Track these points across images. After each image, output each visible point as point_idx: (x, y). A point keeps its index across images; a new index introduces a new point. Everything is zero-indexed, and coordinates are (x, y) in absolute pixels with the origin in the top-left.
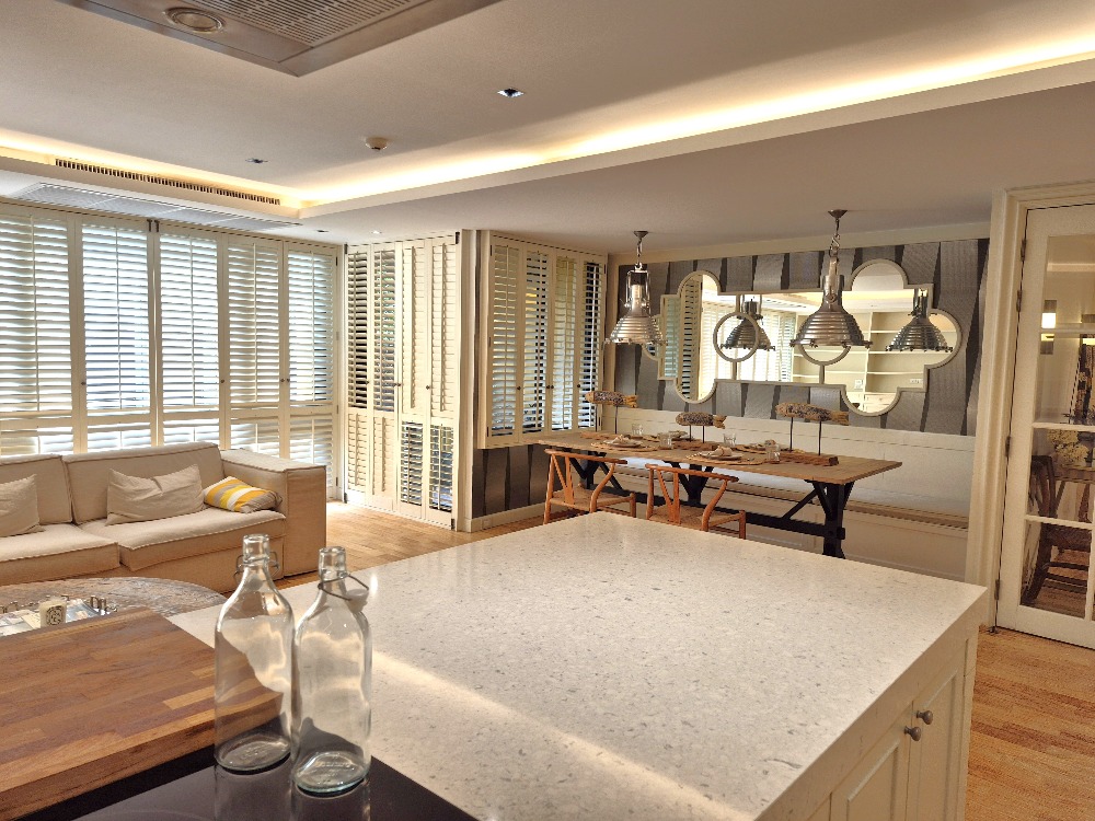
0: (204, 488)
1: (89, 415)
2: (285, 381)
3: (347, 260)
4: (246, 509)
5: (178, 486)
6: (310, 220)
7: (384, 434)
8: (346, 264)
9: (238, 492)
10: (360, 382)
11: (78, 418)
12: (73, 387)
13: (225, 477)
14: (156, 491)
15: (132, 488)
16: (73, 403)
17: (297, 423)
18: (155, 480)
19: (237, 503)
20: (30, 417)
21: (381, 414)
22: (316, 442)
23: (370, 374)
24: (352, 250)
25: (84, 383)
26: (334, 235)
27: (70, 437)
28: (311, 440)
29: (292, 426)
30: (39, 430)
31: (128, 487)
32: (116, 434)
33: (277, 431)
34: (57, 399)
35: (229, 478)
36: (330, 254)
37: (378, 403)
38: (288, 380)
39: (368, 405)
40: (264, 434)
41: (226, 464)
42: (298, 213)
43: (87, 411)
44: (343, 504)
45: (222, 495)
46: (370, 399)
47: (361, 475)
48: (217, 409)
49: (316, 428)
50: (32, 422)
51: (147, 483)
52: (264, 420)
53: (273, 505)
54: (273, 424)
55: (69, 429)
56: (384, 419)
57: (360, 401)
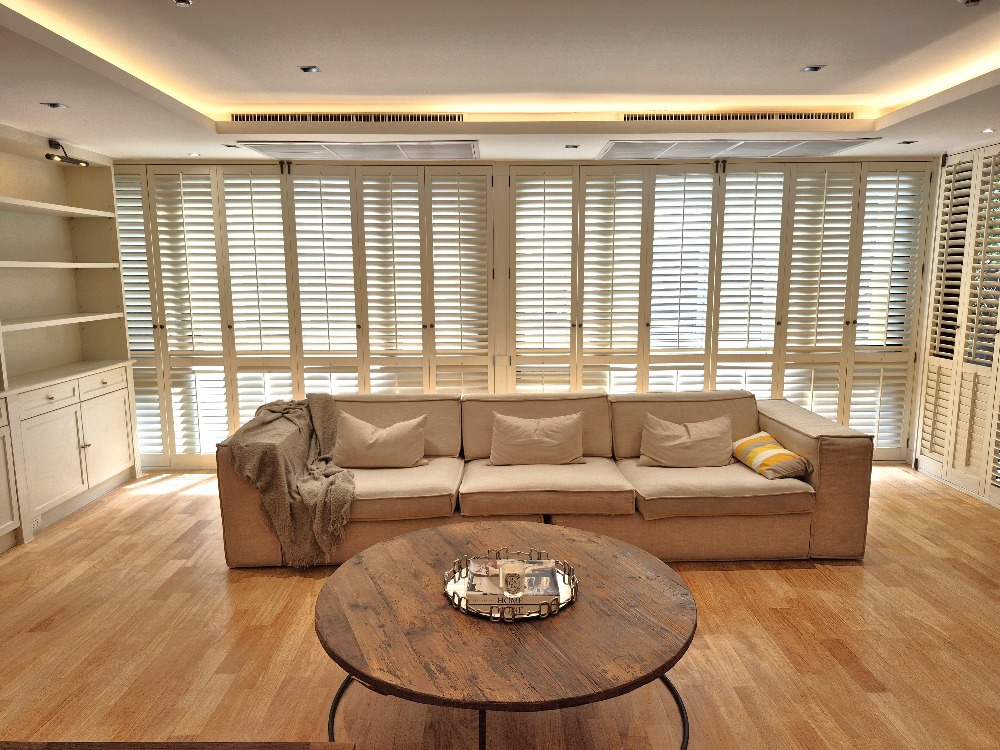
0: (734, 440)
1: (651, 354)
2: (851, 323)
3: (944, 174)
4: (770, 474)
5: (706, 436)
6: (891, 130)
7: (975, 393)
8: (942, 177)
9: (767, 452)
10: (948, 325)
11: (642, 356)
12: (639, 329)
13: (759, 431)
14: (685, 439)
15: (664, 433)
16: (639, 343)
17: (862, 371)
18: (685, 426)
19: (762, 465)
20: (605, 354)
21: (972, 368)
22: (883, 394)
23: (962, 318)
24: (951, 161)
25: (648, 325)
26: (926, 144)
27: (635, 373)
28: (879, 392)
29: (855, 375)
30: (612, 365)
31: (660, 432)
32: (673, 373)
33: (836, 379)
34: (625, 338)
35: (763, 434)
36: (920, 169)
37: (970, 354)
38: (855, 322)
39: (955, 356)
40: (821, 381)
41: (761, 417)
42: (875, 123)
43: (649, 350)
44: (912, 472)
45: (749, 452)
46: (959, 348)
47: (938, 440)
48: (771, 352)
49: (885, 378)
50: (606, 358)
51: (679, 429)
52: (822, 368)
53: (802, 474)
54: (833, 371)
55: (634, 366)
56: (976, 376)
57: (945, 350)
